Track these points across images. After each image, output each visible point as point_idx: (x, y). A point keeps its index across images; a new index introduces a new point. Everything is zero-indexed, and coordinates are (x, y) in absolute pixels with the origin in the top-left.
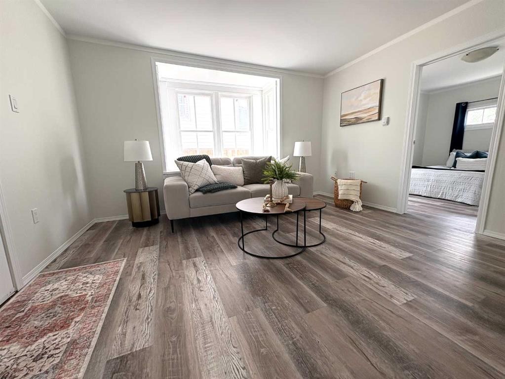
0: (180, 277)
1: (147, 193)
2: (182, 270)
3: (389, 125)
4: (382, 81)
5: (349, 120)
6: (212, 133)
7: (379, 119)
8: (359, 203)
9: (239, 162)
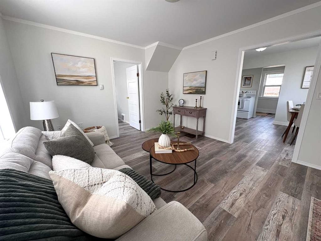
0: (249, 206)
2: (243, 210)
3: (104, 90)
7: (97, 85)
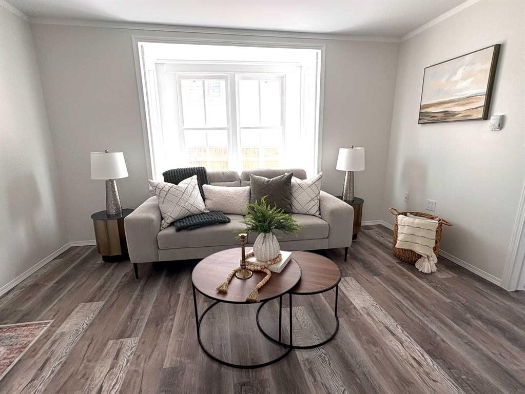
0: (84, 376)
1: (116, 220)
2: (97, 361)
3: (504, 130)
4: (498, 50)
5: (433, 115)
6: (226, 131)
7: (486, 117)
8: (431, 259)
9: (247, 177)
